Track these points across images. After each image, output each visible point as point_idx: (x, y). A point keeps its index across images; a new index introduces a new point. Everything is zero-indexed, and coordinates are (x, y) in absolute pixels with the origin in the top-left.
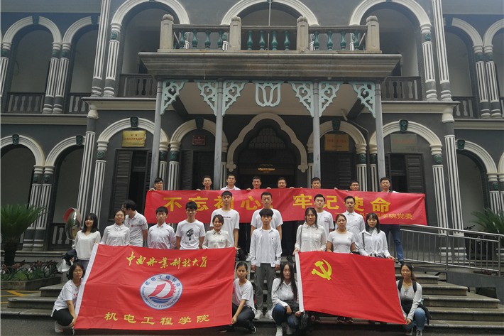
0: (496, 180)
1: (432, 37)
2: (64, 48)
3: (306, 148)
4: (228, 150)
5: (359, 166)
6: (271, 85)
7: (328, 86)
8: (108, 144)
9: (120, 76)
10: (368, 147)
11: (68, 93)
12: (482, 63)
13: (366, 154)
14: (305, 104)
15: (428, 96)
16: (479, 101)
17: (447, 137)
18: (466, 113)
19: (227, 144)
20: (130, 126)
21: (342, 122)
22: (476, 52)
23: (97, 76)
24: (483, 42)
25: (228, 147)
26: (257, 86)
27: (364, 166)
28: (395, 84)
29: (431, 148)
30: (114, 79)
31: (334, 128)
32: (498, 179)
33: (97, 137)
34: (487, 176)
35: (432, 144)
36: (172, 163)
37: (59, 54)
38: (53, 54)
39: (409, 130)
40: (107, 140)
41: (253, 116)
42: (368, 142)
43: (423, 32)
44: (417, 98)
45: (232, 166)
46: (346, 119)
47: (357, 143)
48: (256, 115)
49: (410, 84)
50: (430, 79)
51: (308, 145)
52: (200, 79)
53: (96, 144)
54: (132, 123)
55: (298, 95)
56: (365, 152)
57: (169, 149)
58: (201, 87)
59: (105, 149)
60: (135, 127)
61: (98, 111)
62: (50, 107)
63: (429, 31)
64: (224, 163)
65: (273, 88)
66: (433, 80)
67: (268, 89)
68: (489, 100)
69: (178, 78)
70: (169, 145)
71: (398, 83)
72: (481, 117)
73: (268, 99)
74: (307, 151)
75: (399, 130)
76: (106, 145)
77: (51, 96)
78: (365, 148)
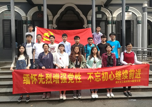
3: (87, 18)
4: (53, 19)
5: (108, 25)
10: (112, 18)
13: (111, 21)
17: (144, 13)
19: (53, 17)
21: (102, 8)
27: (110, 25)
29: (137, 18)
31: (98, 10)
35: (138, 16)
39: (129, 10)
41: (63, 5)
45: (55, 26)
46: (104, 6)
47: (108, 16)
48: (64, 5)
51: (87, 17)
56: (111, 20)
64: (52, 25)
70: (27, 18)
74: (87, 19)
78: (111, 18)
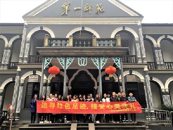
0: (164, 91)
1: (139, 42)
2: (9, 46)
3: (97, 81)
4: (68, 82)
6: (84, 58)
7: (104, 59)
8: (24, 80)
9: (29, 56)
10: (119, 80)
11: (10, 62)
12: (157, 50)
14: (96, 65)
15: (139, 62)
16: (157, 63)
17: (146, 76)
18: (152, 68)
20: (33, 74)
22: (155, 46)
23: (21, 56)
24: (157, 43)
25: (69, 81)
26: (79, 59)
28: (127, 58)
29: (140, 80)
30: (27, 57)
32: (165, 91)
33: (20, 78)
34: (161, 89)
35: (141, 79)
36: (48, 87)
37: (7, 48)
38: (5, 48)
39: (132, 74)
40: (24, 79)
42: (118, 78)
43: (136, 40)
44: (135, 63)
45: (70, 88)
47: (115, 78)
48: (78, 69)
49: (132, 58)
50: (139, 56)
52: (58, 56)
53: (20, 80)
54: (33, 73)
55: (93, 62)
57: (47, 82)
58: (58, 59)
59: (23, 82)
60: (34, 74)
61: (21, 69)
62: (3, 67)
63: (138, 40)
64: (67, 87)
65: (84, 59)
66: (140, 56)
67: (83, 60)
68: (160, 63)
69: (50, 57)
70: (47, 80)
71: (128, 57)
72: (157, 69)
73: (82, 63)
74: (97, 82)
75: (129, 74)
76: (24, 81)
77: (3, 63)
78: (117, 80)
